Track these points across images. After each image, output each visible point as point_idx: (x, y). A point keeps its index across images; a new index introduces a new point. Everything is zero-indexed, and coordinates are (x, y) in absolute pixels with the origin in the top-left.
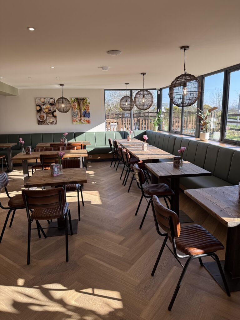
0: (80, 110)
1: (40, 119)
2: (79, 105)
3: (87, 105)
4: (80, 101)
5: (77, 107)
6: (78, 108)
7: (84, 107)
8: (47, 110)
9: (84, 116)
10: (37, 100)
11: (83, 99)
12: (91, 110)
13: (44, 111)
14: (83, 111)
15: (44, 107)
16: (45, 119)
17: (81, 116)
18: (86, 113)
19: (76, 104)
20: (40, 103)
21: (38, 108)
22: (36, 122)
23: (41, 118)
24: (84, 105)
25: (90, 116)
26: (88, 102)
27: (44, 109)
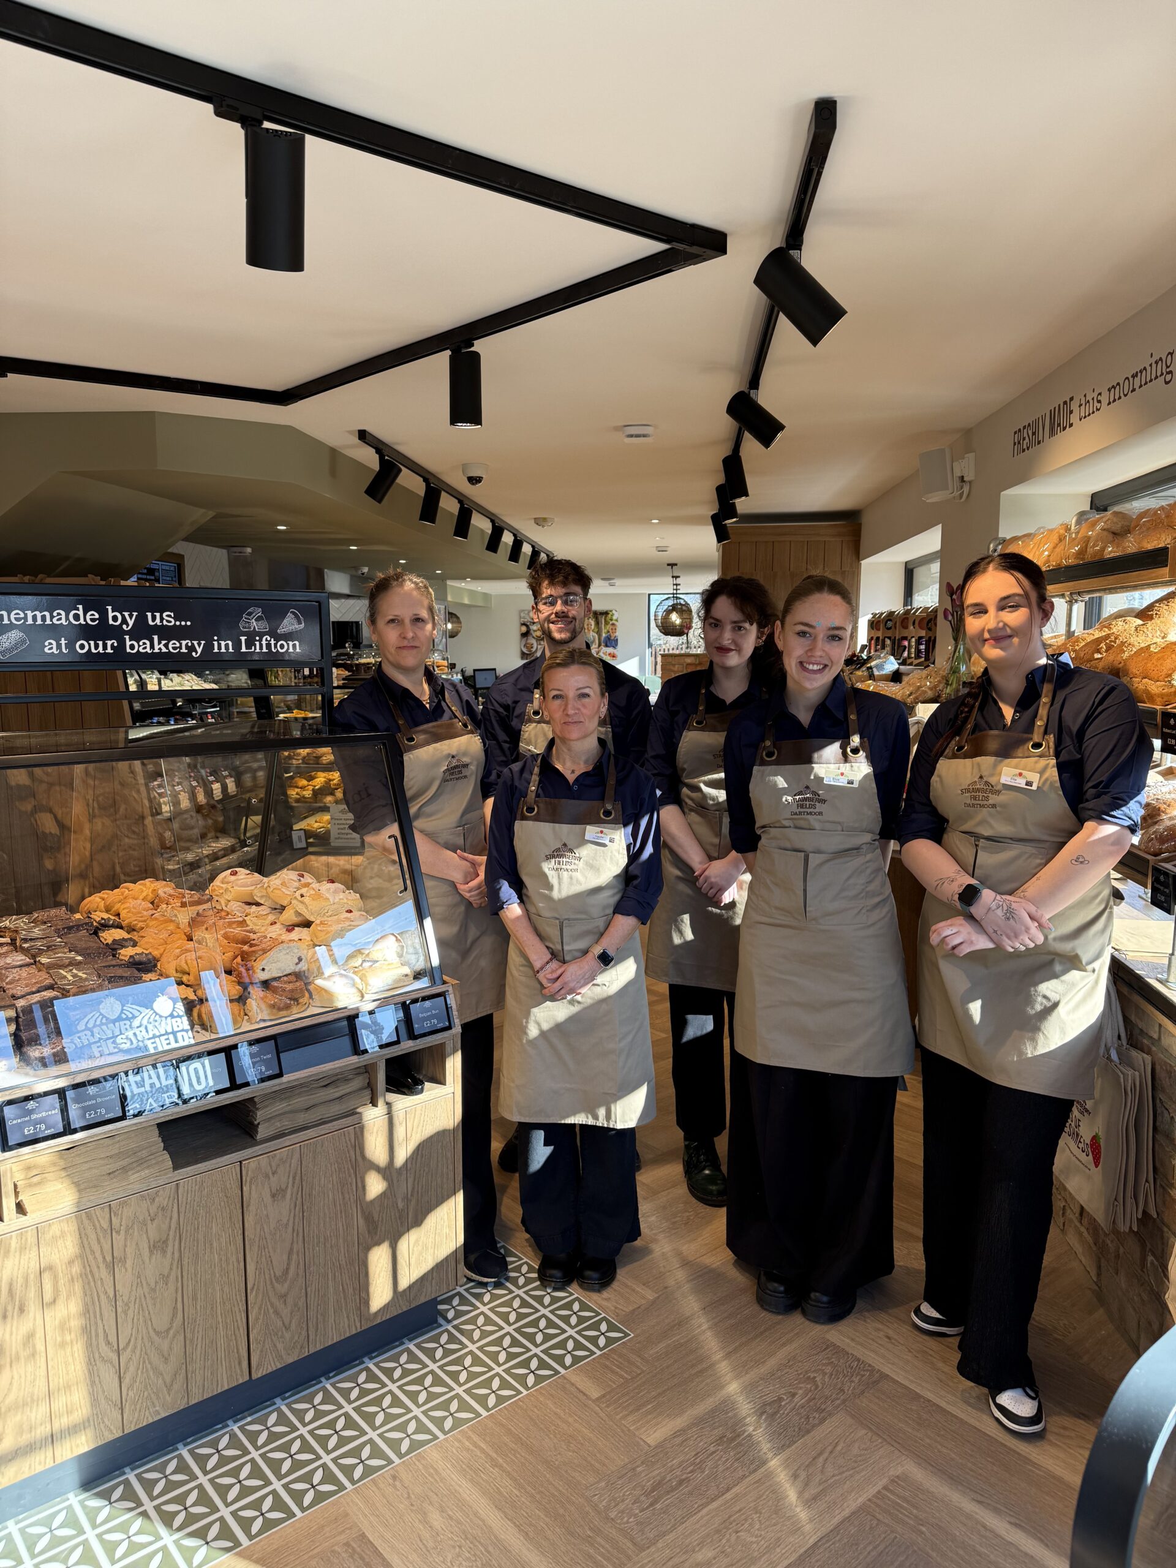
0: (599, 633)
1: (525, 650)
2: (597, 623)
3: (613, 624)
4: (599, 617)
5: (593, 627)
6: (596, 630)
7: (608, 627)
8: (539, 633)
9: (606, 646)
10: (522, 615)
11: (606, 613)
12: (619, 634)
13: (534, 634)
14: (604, 635)
15: (534, 627)
16: (534, 650)
17: (600, 645)
18: (609, 639)
19: (593, 623)
20: (527, 619)
21: (524, 629)
22: (519, 654)
23: (527, 647)
24: (606, 623)
25: (617, 645)
26: (614, 618)
27: (535, 631)
